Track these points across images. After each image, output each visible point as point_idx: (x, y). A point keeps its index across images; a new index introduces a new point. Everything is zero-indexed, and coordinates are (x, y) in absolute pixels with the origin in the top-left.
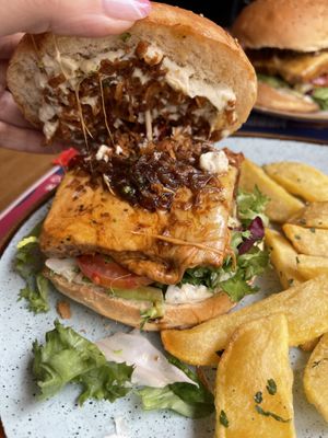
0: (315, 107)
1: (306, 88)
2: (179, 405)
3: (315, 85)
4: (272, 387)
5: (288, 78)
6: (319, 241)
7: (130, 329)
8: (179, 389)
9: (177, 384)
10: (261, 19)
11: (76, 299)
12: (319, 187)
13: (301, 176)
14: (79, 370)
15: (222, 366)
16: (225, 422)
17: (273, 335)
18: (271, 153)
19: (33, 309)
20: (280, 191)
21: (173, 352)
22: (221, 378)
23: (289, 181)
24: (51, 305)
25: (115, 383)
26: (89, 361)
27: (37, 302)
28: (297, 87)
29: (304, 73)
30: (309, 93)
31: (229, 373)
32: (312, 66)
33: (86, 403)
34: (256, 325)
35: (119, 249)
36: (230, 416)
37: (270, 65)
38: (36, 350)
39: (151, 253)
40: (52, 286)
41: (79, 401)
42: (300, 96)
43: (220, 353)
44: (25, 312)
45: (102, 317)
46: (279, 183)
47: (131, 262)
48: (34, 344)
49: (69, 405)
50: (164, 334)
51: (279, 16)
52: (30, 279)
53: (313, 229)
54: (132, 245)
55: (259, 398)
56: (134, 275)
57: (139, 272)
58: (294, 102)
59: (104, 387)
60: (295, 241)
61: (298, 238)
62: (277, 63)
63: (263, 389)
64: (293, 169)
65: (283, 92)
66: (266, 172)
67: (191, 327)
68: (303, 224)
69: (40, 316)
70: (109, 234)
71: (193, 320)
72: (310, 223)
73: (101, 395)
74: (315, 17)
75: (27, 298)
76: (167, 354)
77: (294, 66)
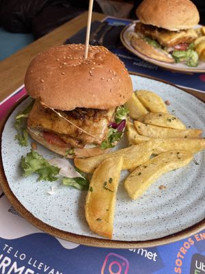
0: (173, 60)
1: (170, 50)
2: (77, 185)
3: (175, 49)
4: (111, 180)
5: (161, 43)
6: (148, 130)
7: (62, 157)
8: (78, 180)
9: (77, 178)
10: (151, 8)
11: (40, 143)
12: (158, 105)
13: (151, 99)
14: (39, 167)
15: (95, 172)
16: (91, 190)
17: (116, 163)
18: (142, 85)
19: (21, 144)
20: (140, 105)
21: (78, 167)
22: (94, 177)
23: (145, 101)
24: (29, 143)
25: (53, 175)
26: (44, 164)
27: (23, 141)
28: (165, 48)
29: (169, 42)
30: (171, 53)
31: (97, 175)
32: (174, 38)
33: (41, 181)
34: (111, 159)
35: (60, 132)
36: (94, 189)
37: (153, 34)
38: (23, 159)
39: (73, 136)
40: (30, 136)
41: (38, 180)
42: (167, 53)
43: (95, 168)
44: (18, 145)
45: (51, 151)
46: (141, 101)
47: (64, 138)
48: (22, 157)
49: (35, 181)
50: (75, 159)
51: (160, 9)
52: (20, 131)
53: (146, 124)
54: (65, 132)
55: (105, 184)
56: (65, 143)
57: (67, 142)
58: (163, 57)
59: (49, 176)
60: (138, 128)
61: (139, 127)
62: (157, 33)
63: (107, 181)
64: (148, 95)
65: (158, 50)
66: (136, 94)
67: (86, 158)
68: (143, 122)
69: (24, 148)
70: (57, 126)
71: (87, 156)
72: (146, 122)
73: (47, 179)
74: (179, 12)
75: (19, 140)
76: (75, 167)
77: (165, 37)
